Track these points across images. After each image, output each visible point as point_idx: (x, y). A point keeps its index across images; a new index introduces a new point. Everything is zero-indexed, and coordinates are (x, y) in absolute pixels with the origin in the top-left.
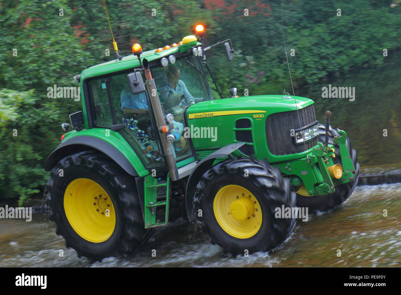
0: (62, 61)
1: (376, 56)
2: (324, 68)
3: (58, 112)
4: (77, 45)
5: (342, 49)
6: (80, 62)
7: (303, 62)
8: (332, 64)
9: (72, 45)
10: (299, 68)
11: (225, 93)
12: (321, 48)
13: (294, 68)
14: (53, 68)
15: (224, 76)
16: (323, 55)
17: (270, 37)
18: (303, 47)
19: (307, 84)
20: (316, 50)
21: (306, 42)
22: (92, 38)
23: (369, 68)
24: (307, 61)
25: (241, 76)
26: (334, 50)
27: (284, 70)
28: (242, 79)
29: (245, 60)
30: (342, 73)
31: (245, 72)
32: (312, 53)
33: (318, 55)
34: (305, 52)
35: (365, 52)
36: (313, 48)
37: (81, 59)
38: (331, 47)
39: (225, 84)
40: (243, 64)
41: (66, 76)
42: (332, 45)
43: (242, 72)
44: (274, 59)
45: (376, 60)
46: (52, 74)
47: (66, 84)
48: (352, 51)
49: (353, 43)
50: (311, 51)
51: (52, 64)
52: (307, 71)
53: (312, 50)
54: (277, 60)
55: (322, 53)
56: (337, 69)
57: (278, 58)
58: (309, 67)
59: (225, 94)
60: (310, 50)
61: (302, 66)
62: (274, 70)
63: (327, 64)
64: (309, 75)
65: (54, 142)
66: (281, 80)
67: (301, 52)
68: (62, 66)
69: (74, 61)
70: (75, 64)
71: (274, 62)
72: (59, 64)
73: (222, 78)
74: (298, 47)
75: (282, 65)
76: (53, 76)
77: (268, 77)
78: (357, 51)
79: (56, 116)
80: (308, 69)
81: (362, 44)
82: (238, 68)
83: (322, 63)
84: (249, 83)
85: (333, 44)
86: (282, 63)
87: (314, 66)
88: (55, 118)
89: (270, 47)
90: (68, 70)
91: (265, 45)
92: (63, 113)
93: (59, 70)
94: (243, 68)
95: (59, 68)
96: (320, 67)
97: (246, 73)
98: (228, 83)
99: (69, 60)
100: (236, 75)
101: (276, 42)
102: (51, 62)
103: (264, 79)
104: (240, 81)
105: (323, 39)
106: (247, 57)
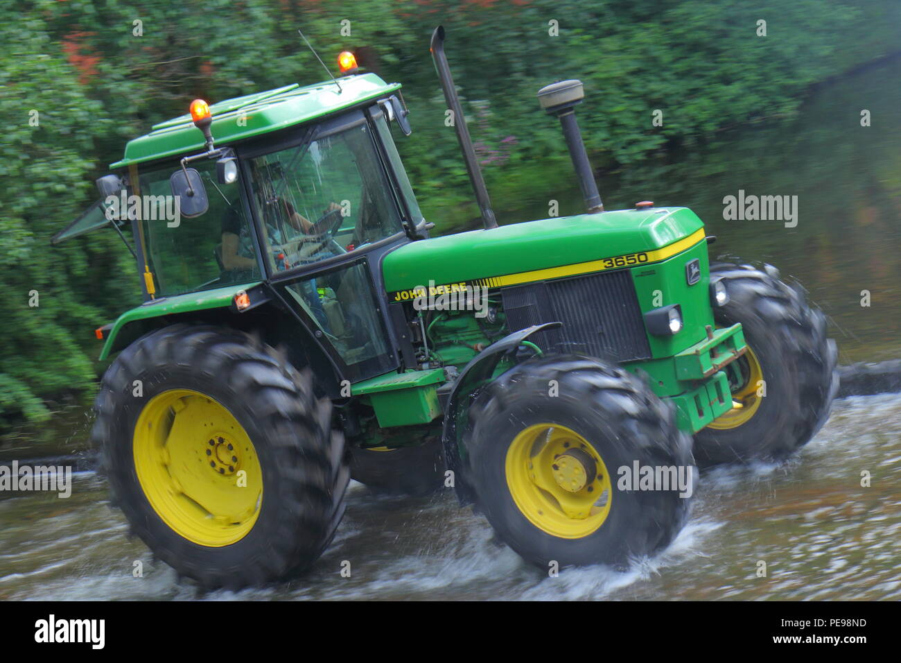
1: (780, 99)
3: (30, 240)
4: (70, 82)
5: (698, 83)
7: (607, 114)
8: (677, 118)
9: (59, 82)
10: (598, 129)
11: (424, 189)
12: (649, 81)
13: (587, 128)
14: (13, 137)
15: (421, 149)
16: (656, 96)
17: (529, 57)
18: (606, 79)
19: (617, 165)
20: (637, 85)
21: (614, 67)
22: (106, 66)
24: (618, 112)
26: (681, 86)
29: (469, 111)
30: (701, 140)
32: (628, 92)
33: (644, 96)
34: (612, 90)
35: (752, 89)
36: (631, 79)
37: (80, 114)
38: (674, 77)
39: (425, 168)
41: (44, 155)
42: (677, 74)
44: (538, 108)
45: (778, 107)
46: (10, 152)
47: (44, 176)
48: (724, 88)
49: (724, 67)
50: (626, 88)
51: (10, 128)
52: (618, 134)
53: (627, 85)
55: (653, 92)
56: (687, 131)
58: (623, 125)
59: (424, 193)
60: (623, 86)
61: (604, 125)
62: (540, 133)
64: (623, 145)
66: (556, 157)
67: (601, 89)
68: (35, 132)
71: (539, 114)
73: (416, 154)
74: (595, 79)
76: (16, 158)
77: (526, 150)
78: (734, 89)
79: (25, 250)
80: (619, 131)
81: (746, 70)
85: (679, 70)
87: (634, 123)
88: (20, 256)
89: (530, 79)
90: (50, 143)
91: (517, 76)
93: (29, 142)
95: (30, 138)
98: (433, 164)
101: (542, 68)
103: (517, 156)
104: (460, 160)
105: (654, 59)
106: (473, 103)
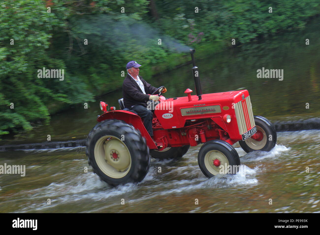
0: (30, 21)
1: (299, 21)
2: (255, 31)
3: (27, 64)
4: (43, 8)
6: (45, 22)
7: (237, 25)
8: (262, 27)
9: (39, 7)
10: (233, 30)
12: (252, 14)
13: (230, 30)
14: (22, 27)
16: (254, 19)
17: (209, 4)
18: (237, 13)
20: (248, 15)
21: (240, 8)
22: (56, 2)
23: (292, 31)
24: (241, 25)
25: (184, 36)
27: (221, 31)
28: (185, 38)
29: (187, 23)
30: (270, 36)
31: (187, 32)
32: (244, 18)
33: (250, 19)
34: (239, 16)
35: (289, 18)
36: (246, 13)
37: (46, 19)
38: (261, 13)
40: (186, 26)
41: (33, 33)
42: (262, 11)
43: (185, 33)
44: (212, 22)
45: (298, 25)
46: (21, 32)
47: (33, 41)
48: (279, 17)
49: (279, 10)
50: (244, 16)
51: (20, 24)
52: (240, 32)
54: (215, 23)
56: (265, 32)
57: (216, 21)
58: (242, 29)
61: (236, 29)
62: (212, 31)
63: (258, 27)
64: (242, 36)
65: (22, 91)
66: (218, 40)
67: (235, 16)
68: (30, 26)
69: (40, 21)
70: (41, 23)
71: (212, 25)
72: (27, 24)
74: (233, 13)
75: (219, 27)
76: (22, 34)
77: (207, 37)
78: (282, 17)
79: (24, 68)
80: (241, 31)
81: (287, 11)
82: (181, 29)
83: (253, 27)
84: (190, 42)
86: (219, 26)
87: (246, 29)
88: (23, 70)
89: (210, 12)
90: (35, 29)
91: (205, 10)
92: (30, 66)
93: (27, 29)
94: (186, 30)
95: (28, 27)
96: (252, 30)
97: (188, 34)
99: (36, 20)
100: (180, 35)
101: (214, 8)
102: (20, 22)
103: (204, 39)
104: (184, 40)
105: (254, 6)
106: (188, 20)
